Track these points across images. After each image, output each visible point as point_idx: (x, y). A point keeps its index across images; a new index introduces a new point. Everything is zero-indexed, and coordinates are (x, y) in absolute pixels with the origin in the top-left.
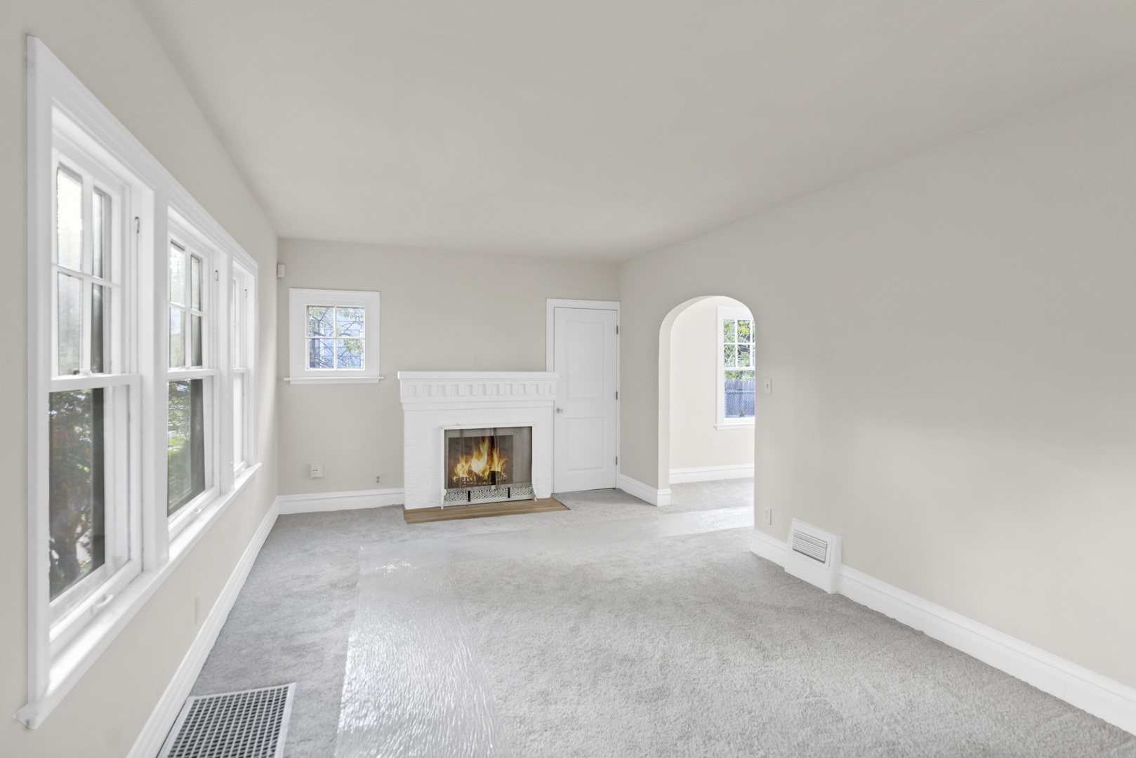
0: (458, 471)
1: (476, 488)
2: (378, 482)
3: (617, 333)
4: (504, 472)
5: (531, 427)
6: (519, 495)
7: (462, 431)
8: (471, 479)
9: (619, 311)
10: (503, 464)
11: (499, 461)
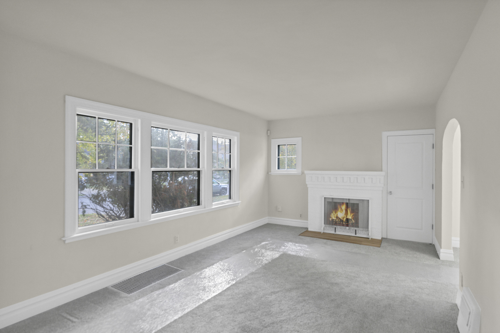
0: (332, 216)
1: (339, 227)
2: (301, 216)
3: (433, 148)
4: (353, 219)
5: (369, 200)
6: (361, 234)
7: (333, 198)
8: (338, 220)
9: (434, 135)
10: (353, 216)
11: (351, 214)
